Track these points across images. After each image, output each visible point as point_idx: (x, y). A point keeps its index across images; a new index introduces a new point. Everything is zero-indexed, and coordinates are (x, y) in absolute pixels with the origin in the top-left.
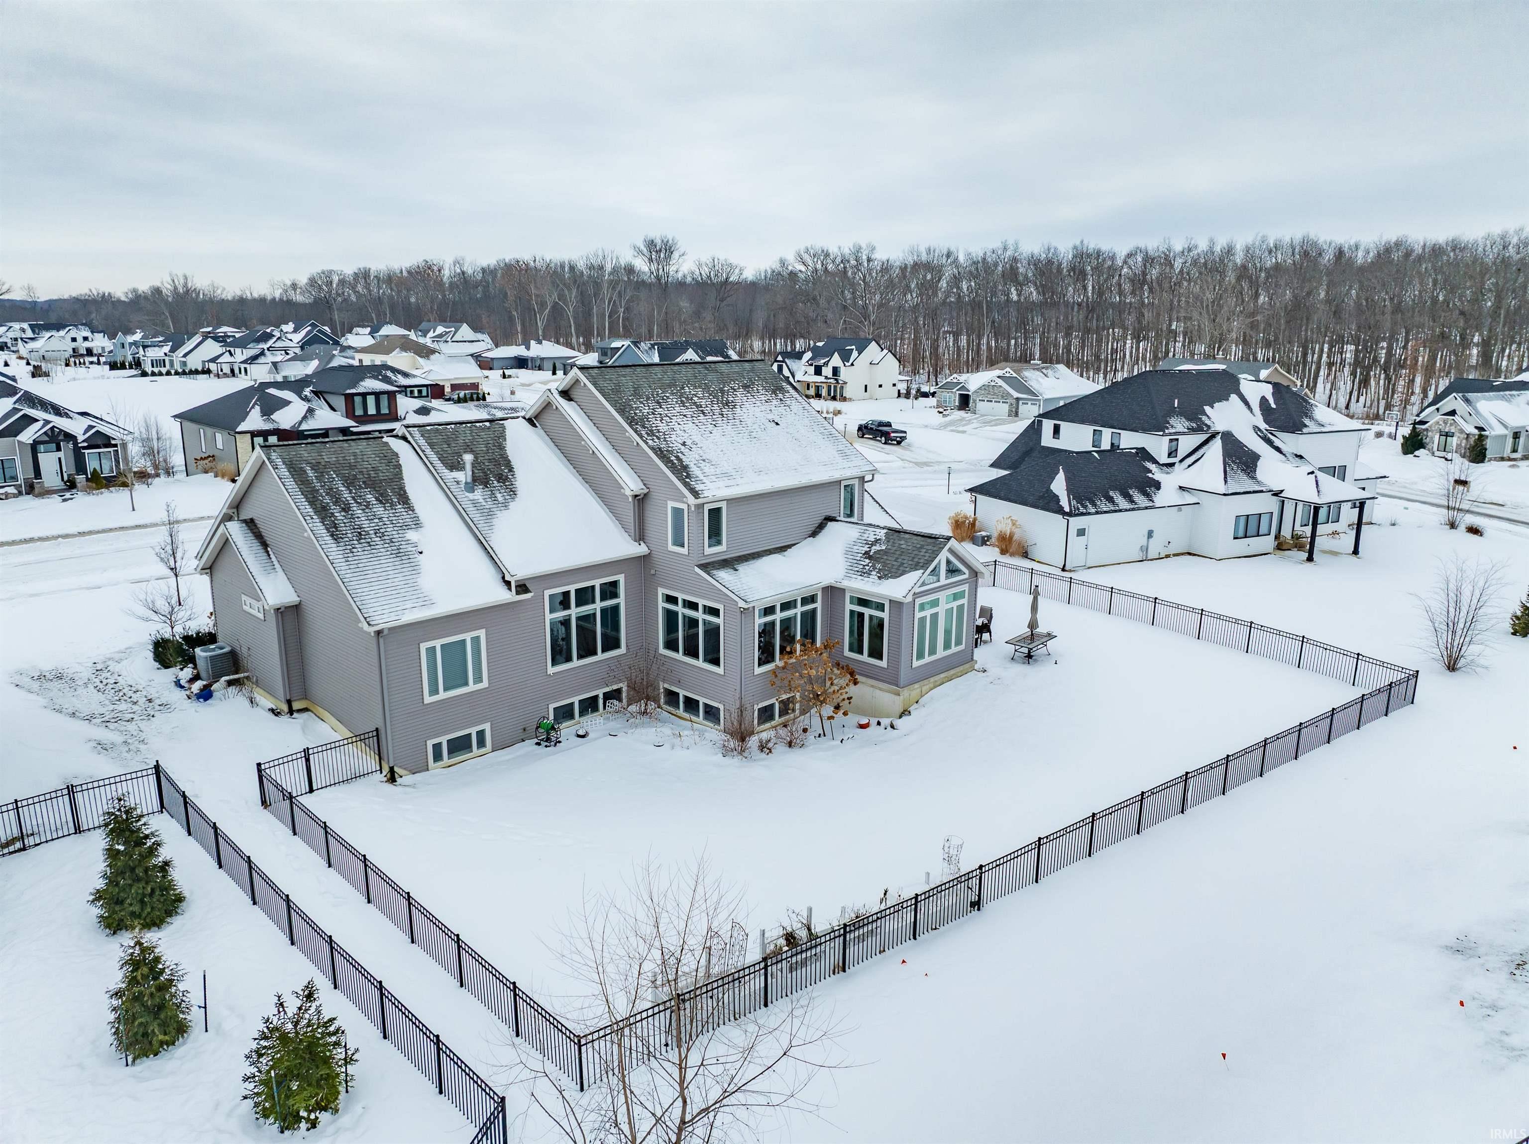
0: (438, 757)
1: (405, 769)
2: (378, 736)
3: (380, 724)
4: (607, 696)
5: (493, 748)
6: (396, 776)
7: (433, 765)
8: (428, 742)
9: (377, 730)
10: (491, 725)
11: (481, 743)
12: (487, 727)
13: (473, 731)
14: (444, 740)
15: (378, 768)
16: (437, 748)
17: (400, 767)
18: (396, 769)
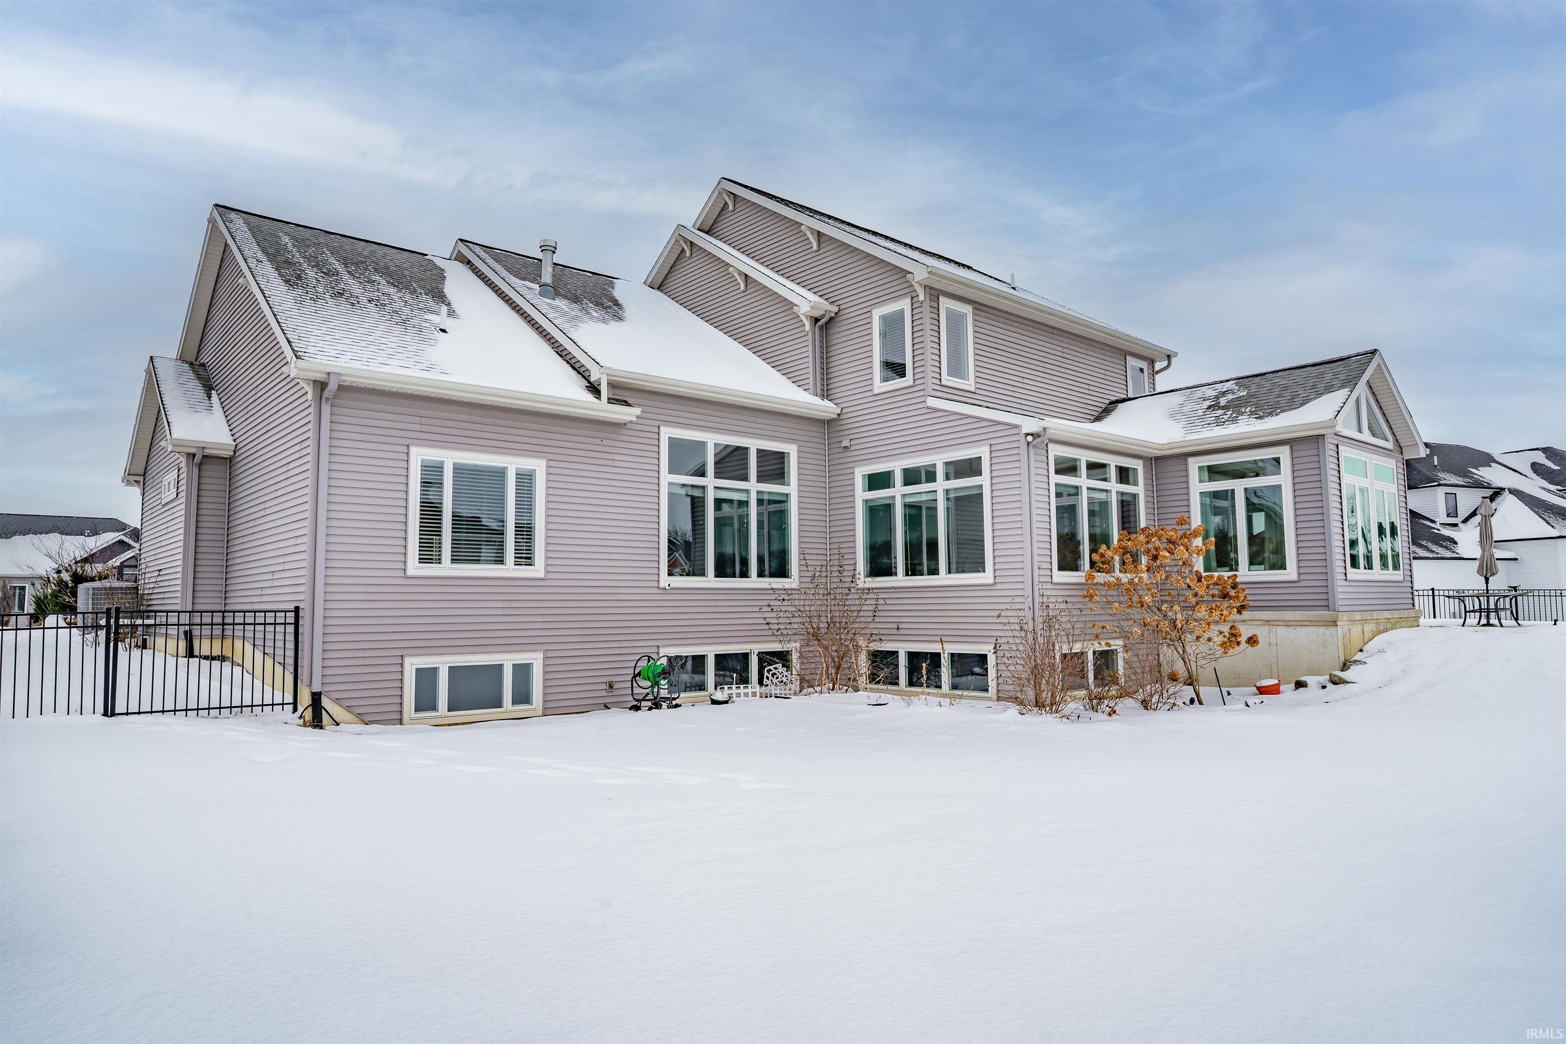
0: (426, 702)
1: (348, 708)
2: (296, 624)
3: (301, 598)
4: (766, 659)
5: (545, 709)
6: (325, 718)
7: (413, 715)
8: (408, 661)
9: (297, 610)
10: (546, 658)
11: (522, 696)
12: (536, 660)
13: (508, 661)
14: (443, 663)
15: (289, 698)
16: (426, 677)
17: (337, 701)
18: (325, 702)
